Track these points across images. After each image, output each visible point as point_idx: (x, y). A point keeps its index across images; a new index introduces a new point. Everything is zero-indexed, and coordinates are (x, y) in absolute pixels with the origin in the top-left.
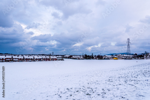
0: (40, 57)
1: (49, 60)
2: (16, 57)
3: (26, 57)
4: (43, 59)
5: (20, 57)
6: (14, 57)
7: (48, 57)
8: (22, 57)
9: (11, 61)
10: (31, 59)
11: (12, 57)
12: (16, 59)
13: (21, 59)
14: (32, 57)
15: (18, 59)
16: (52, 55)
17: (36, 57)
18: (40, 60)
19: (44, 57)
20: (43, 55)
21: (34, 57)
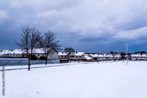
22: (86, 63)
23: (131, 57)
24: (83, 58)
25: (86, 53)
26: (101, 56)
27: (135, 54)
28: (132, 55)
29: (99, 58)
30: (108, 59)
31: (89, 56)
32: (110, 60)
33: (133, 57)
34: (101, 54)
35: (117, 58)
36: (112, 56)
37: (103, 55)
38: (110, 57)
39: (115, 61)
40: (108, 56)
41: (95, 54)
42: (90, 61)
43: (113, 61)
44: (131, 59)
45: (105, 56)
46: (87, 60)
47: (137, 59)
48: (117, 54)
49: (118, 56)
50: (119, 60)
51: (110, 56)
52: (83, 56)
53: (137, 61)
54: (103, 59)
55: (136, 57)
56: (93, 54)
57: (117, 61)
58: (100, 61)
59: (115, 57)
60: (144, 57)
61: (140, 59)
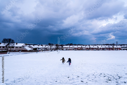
0: (104, 47)
1: (112, 49)
2: (85, 47)
3: (91, 47)
4: (106, 48)
6: (83, 47)
7: (111, 47)
8: (89, 47)
9: (81, 49)
10: (96, 48)
11: (82, 47)
12: (84, 48)
13: (88, 48)
15: (86, 48)
17: (100, 47)
18: (103, 49)
19: (107, 47)
20: (107, 45)
21: (98, 47)
22: (26, 54)
24: (23, 49)
25: (26, 44)
27: (66, 45)
28: (64, 46)
29: (39, 48)
30: (46, 50)
31: (30, 47)
32: (48, 50)
33: (65, 48)
34: (41, 45)
35: (54, 49)
36: (49, 47)
37: (43, 46)
38: (48, 48)
39: (52, 51)
40: (47, 47)
42: (30, 51)
43: (50, 51)
44: (63, 49)
45: (44, 46)
46: (27, 51)
47: (67, 49)
48: (54, 45)
49: (54, 47)
51: (48, 47)
52: (23, 46)
53: (67, 51)
54: (42, 50)
55: (66, 48)
56: (34, 45)
57: (53, 50)
58: (39, 51)
59: (52, 47)
60: (71, 48)
61: (69, 49)
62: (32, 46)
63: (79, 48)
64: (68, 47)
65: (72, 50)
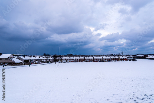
0: (109, 57)
1: (118, 60)
2: (88, 58)
3: (95, 58)
4: (111, 59)
5: (91, 58)
6: (86, 58)
7: (117, 57)
8: (92, 58)
9: (83, 61)
10: (100, 60)
11: (84, 58)
12: (87, 59)
13: (91, 59)
14: (100, 58)
15: (89, 59)
16: (121, 55)
17: (105, 57)
18: (108, 60)
19: (112, 57)
20: (111, 55)
21: (102, 57)
22: (15, 67)
23: (62, 59)
24: (10, 62)
25: (14, 55)
26: (33, 58)
27: (65, 56)
28: (63, 57)
29: (31, 60)
30: (40, 62)
31: (19, 59)
32: (44, 62)
33: (64, 59)
34: (34, 56)
36: (45, 58)
37: (36, 57)
38: (43, 60)
39: (48, 63)
40: (41, 58)
41: (26, 56)
42: (20, 64)
43: (46, 63)
44: (62, 61)
45: (38, 58)
46: (16, 63)
47: (67, 61)
48: (50, 56)
49: (51, 58)
50: (51, 62)
51: (43, 58)
52: (10, 58)
53: (67, 63)
54: (36, 62)
55: (66, 59)
56: (24, 56)
57: (50, 63)
58: (32, 64)
59: (48, 59)
60: (72, 59)
61: (69, 61)
62: (22, 57)
63: (81, 59)
64: (69, 58)
65: (73, 61)
